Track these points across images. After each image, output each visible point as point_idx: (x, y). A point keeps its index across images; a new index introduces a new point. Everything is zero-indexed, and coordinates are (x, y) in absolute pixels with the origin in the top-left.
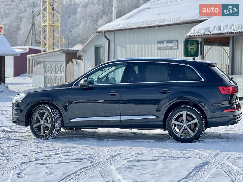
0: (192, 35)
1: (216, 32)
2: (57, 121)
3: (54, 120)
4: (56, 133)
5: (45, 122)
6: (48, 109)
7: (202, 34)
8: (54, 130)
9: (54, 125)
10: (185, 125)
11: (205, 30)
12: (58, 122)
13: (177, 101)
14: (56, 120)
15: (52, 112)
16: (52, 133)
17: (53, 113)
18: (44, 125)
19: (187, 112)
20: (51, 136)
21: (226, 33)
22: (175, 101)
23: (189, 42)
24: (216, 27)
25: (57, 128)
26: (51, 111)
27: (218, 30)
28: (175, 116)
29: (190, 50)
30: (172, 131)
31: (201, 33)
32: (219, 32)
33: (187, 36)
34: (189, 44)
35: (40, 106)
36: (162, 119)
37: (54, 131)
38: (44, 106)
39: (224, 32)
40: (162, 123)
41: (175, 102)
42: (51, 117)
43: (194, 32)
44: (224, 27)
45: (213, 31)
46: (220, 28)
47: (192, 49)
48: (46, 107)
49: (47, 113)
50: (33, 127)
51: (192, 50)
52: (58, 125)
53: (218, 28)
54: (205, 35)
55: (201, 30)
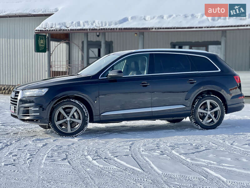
0: (44, 30)
1: (75, 28)
5: (71, 118)
6: (78, 103)
7: (58, 29)
11: (61, 25)
21: (88, 29)
23: (40, 37)
24: (74, 22)
26: (81, 106)
27: (76, 26)
29: (40, 45)
31: (56, 28)
32: (79, 28)
33: (36, 30)
34: (39, 39)
38: (71, 100)
39: (85, 28)
43: (46, 27)
44: (84, 23)
45: (71, 26)
46: (79, 24)
47: (42, 44)
49: (75, 108)
51: (42, 46)
53: (77, 24)
54: (61, 30)
55: (56, 25)
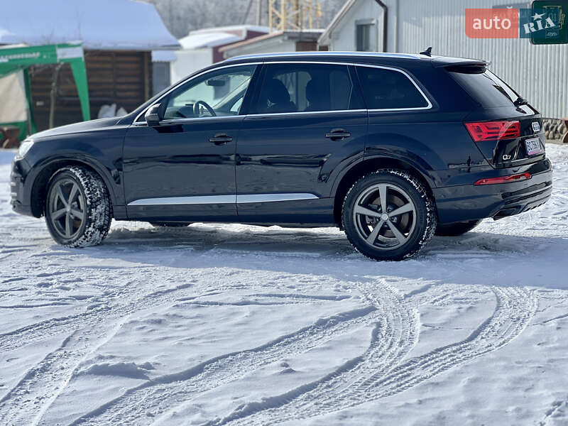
2: (96, 206)
3: (88, 203)
4: (98, 232)
5: (73, 207)
6: (78, 176)
8: (90, 226)
9: (91, 215)
10: (385, 217)
12: (101, 208)
13: (366, 158)
14: (95, 202)
15: (86, 183)
16: (87, 233)
17: (87, 187)
18: (72, 214)
19: (389, 185)
20: (84, 239)
22: (360, 158)
25: (98, 223)
26: (83, 183)
28: (361, 196)
30: (356, 230)
35: (62, 169)
36: (331, 202)
37: (90, 229)
38: (71, 170)
40: (331, 211)
41: (361, 160)
42: (84, 195)
48: (74, 171)
49: (75, 188)
50: (51, 220)
52: (101, 214)
